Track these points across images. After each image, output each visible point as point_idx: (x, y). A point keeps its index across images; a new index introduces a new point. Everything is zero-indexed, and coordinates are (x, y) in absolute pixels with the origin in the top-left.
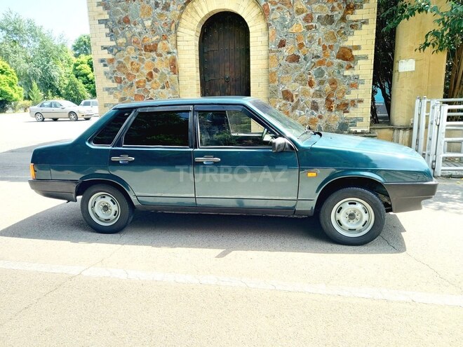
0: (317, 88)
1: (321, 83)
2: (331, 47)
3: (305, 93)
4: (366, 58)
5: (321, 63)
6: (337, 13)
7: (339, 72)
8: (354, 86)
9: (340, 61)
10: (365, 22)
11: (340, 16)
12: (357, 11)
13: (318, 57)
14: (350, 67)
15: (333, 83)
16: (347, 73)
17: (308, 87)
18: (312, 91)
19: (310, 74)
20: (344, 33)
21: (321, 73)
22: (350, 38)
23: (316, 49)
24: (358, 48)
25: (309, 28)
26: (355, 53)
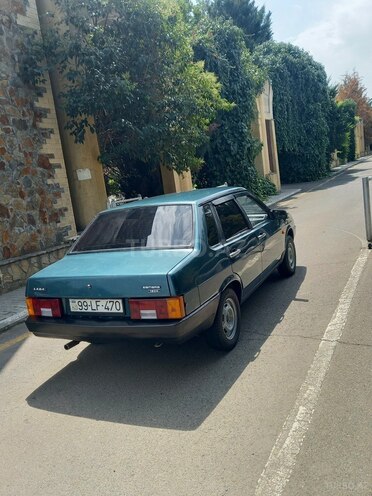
0: (29, 200)
1: (31, 193)
2: (31, 154)
3: (18, 205)
4: (59, 166)
5: (26, 171)
6: (27, 118)
7: (43, 181)
8: (58, 195)
9: (41, 169)
10: (52, 132)
11: (31, 121)
12: (44, 120)
13: (21, 164)
14: (51, 176)
15: (41, 193)
16: (49, 181)
17: (20, 199)
18: (24, 203)
19: (19, 184)
20: (39, 141)
21: (28, 183)
22: (44, 146)
23: (18, 155)
24: (52, 156)
25: (7, 131)
26: (52, 161)
